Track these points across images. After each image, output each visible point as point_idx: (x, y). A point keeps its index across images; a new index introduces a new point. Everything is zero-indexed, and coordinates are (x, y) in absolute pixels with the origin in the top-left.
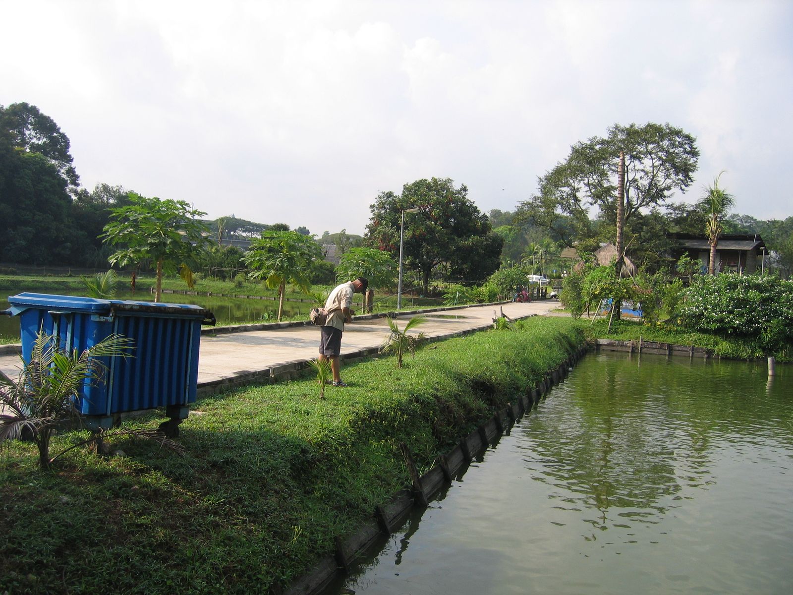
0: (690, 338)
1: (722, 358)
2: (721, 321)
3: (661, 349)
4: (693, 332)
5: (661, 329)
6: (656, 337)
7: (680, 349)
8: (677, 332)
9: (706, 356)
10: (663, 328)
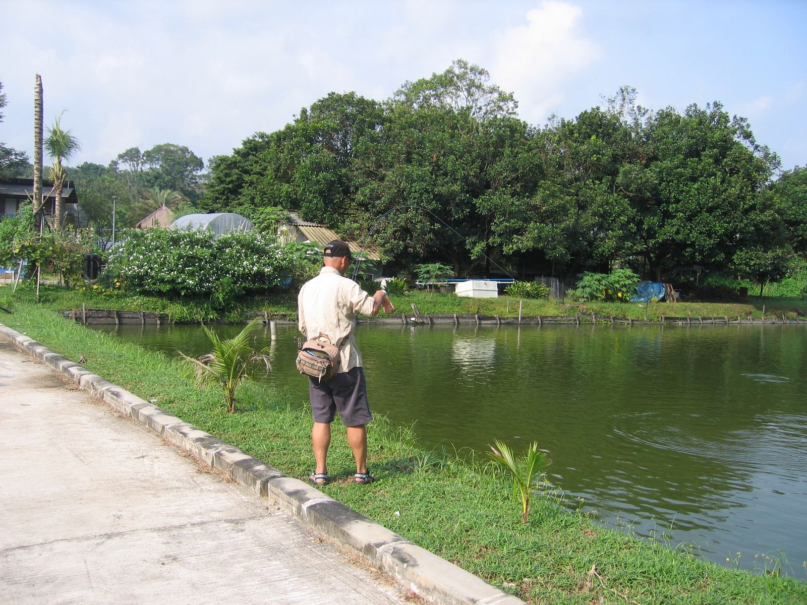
0: (135, 303)
1: (176, 323)
2: (173, 281)
3: (109, 317)
4: (135, 295)
5: (98, 293)
6: (97, 303)
7: (130, 316)
8: (118, 296)
9: (158, 322)
10: (101, 293)
